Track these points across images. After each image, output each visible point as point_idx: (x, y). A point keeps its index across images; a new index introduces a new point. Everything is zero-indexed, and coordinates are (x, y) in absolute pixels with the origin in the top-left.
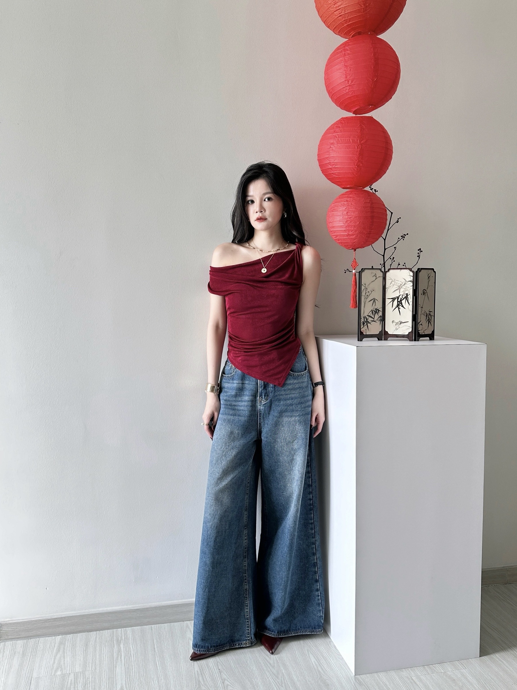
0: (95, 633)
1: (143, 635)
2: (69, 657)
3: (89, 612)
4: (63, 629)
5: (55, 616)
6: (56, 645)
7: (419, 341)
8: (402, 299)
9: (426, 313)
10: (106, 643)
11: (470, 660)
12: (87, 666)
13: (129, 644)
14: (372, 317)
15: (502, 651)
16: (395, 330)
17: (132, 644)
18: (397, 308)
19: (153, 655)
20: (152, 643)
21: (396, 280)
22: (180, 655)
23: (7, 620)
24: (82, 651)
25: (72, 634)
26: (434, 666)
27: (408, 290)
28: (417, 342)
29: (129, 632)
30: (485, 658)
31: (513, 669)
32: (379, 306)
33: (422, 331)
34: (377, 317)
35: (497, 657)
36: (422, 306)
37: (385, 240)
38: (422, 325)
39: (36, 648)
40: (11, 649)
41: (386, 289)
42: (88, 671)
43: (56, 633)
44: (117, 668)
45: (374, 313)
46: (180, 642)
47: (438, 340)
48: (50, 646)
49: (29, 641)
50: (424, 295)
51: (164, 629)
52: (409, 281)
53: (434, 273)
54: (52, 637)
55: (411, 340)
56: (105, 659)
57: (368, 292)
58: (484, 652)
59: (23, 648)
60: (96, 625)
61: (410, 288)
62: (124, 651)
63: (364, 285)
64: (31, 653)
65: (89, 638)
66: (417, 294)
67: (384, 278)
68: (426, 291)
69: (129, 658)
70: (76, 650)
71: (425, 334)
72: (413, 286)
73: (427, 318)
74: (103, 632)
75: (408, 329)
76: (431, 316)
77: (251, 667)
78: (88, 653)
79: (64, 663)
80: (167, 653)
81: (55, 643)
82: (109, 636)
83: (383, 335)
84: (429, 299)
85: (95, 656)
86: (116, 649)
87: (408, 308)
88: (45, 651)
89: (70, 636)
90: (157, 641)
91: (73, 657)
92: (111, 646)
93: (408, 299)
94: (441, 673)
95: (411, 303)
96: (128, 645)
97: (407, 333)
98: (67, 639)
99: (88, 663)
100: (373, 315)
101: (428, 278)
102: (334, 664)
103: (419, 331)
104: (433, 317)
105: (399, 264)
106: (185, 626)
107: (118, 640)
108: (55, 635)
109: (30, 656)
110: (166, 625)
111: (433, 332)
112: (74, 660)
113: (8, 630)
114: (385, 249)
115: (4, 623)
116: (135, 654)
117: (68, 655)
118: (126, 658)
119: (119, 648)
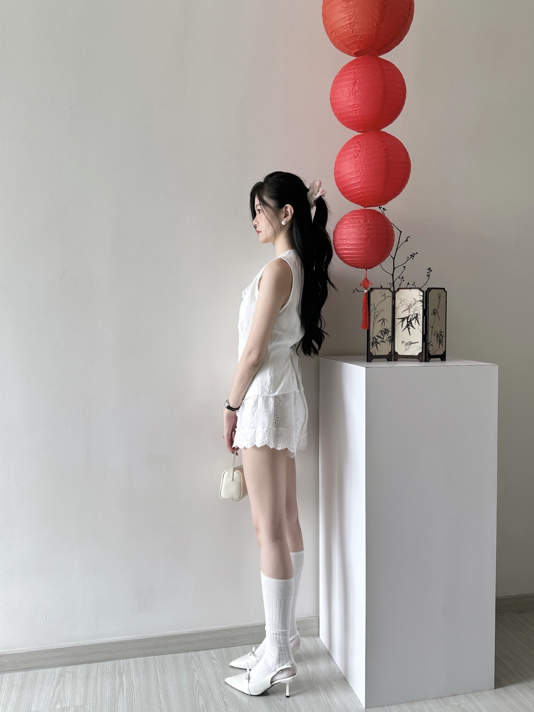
0: (97, 665)
1: (146, 666)
2: (69, 690)
3: (91, 643)
4: (63, 660)
5: (55, 646)
6: (56, 677)
7: (429, 362)
8: (412, 319)
9: (437, 334)
10: (108, 675)
11: (485, 692)
12: (88, 699)
14: (381, 338)
15: (517, 682)
16: (404, 351)
17: (135, 676)
18: (407, 328)
19: (157, 688)
20: (155, 675)
21: (406, 300)
22: (184, 687)
23: (6, 651)
24: (83, 683)
25: (72, 666)
26: (447, 699)
27: (417, 310)
28: (427, 363)
29: (131, 663)
30: (500, 690)
31: (529, 701)
32: (389, 326)
33: (434, 351)
34: (386, 337)
35: (513, 689)
36: (433, 326)
37: (394, 259)
38: (432, 345)
39: (35, 680)
40: (9, 682)
41: (396, 309)
42: (89, 704)
43: (57, 665)
44: (119, 701)
45: (383, 333)
47: (449, 360)
48: (50, 678)
49: (28, 673)
50: (434, 315)
51: (168, 660)
52: (419, 301)
53: (445, 293)
54: (52, 669)
55: (421, 361)
56: (107, 691)
57: (377, 312)
58: (499, 683)
59: (22, 680)
61: (420, 308)
62: (126, 684)
63: (373, 305)
64: (30, 686)
65: (90, 670)
66: (427, 313)
67: (394, 298)
68: (436, 310)
69: (132, 691)
70: (77, 682)
71: (436, 355)
72: (423, 305)
73: (438, 338)
74: (104, 664)
75: (418, 349)
76: (442, 336)
78: (89, 686)
79: (64, 696)
80: (171, 685)
81: (55, 676)
82: (111, 668)
83: (393, 357)
84: (440, 320)
85: (96, 689)
86: (118, 681)
87: (418, 328)
88: (44, 684)
89: (70, 668)
90: (161, 673)
91: (73, 690)
92: (113, 678)
93: (418, 319)
94: (455, 705)
95: (421, 323)
96: (130, 677)
97: (417, 354)
98: (68, 671)
99: (88, 697)
100: (382, 335)
101: (439, 298)
102: (344, 697)
103: (429, 352)
104: (444, 338)
105: (409, 284)
106: (189, 657)
107: (120, 672)
108: (55, 666)
109: (29, 689)
110: (170, 656)
111: (445, 353)
112: (75, 693)
113: (6, 661)
114: (394, 268)
115: (3, 654)
116: (138, 686)
117: (68, 688)
118: (128, 691)
119: (121, 680)
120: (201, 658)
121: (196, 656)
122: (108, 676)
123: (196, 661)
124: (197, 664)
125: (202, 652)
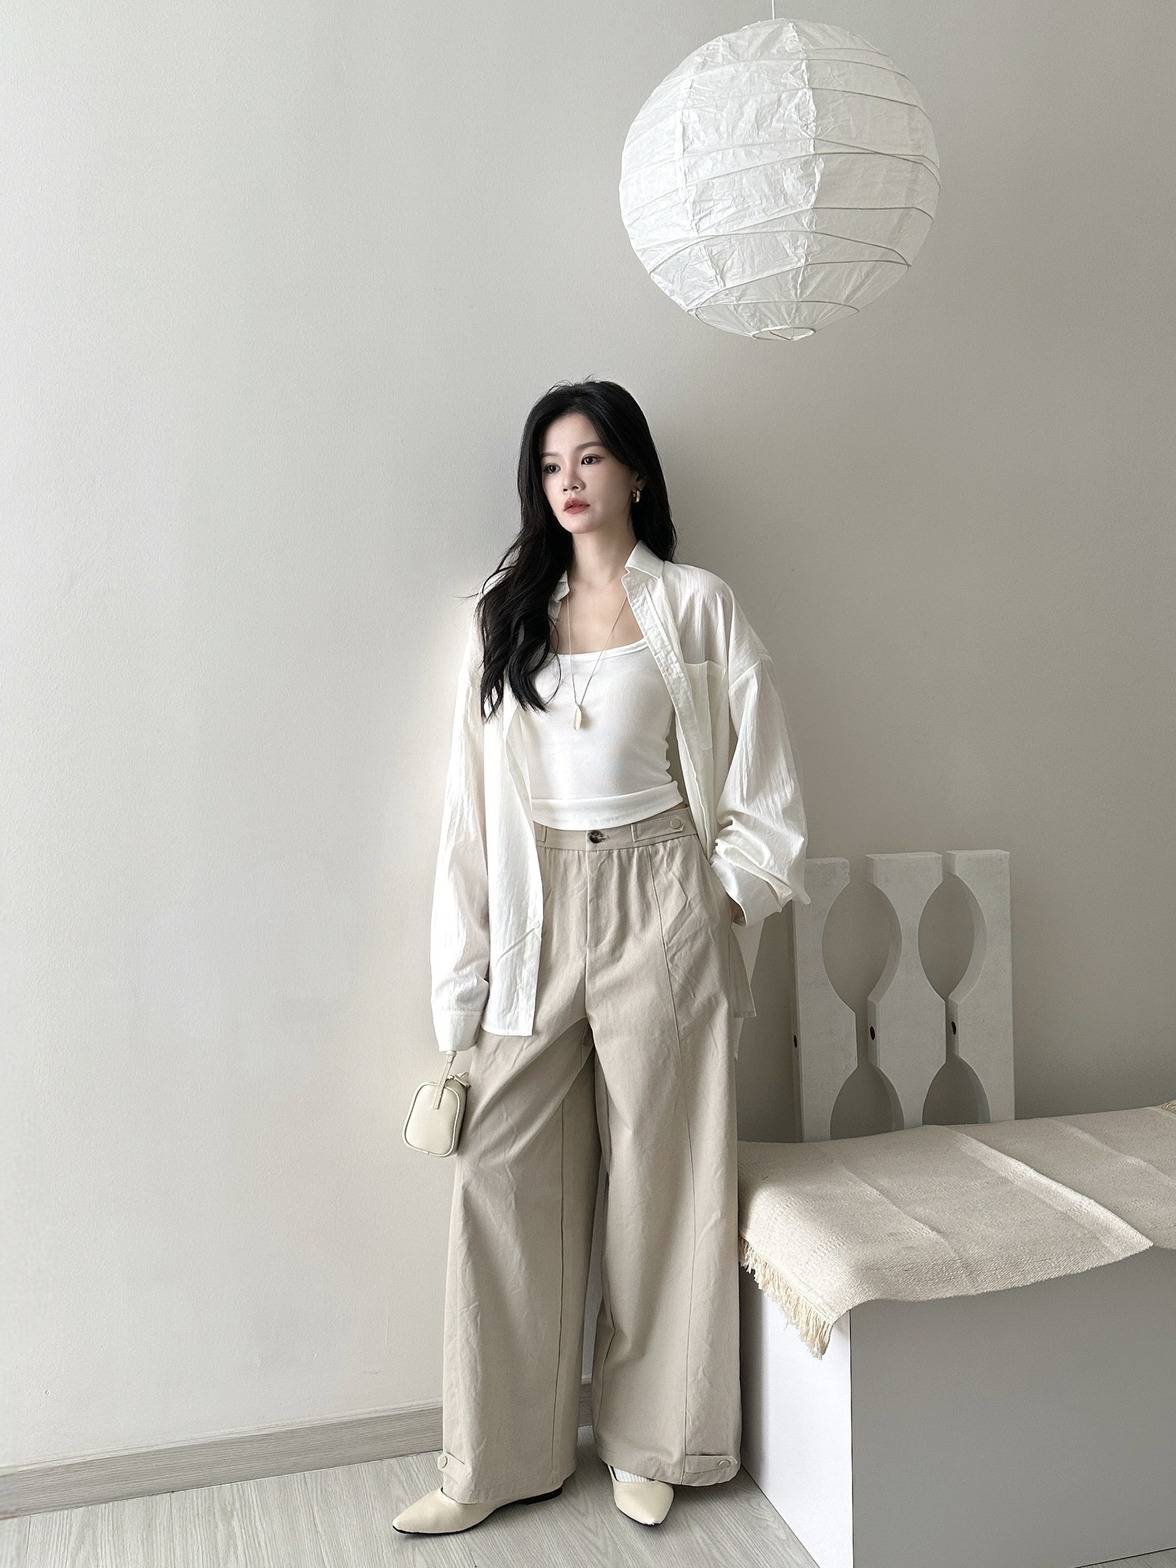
0: (168, 1499)
1: (285, 1495)
2: (108, 1558)
4: (85, 1492)
6: (74, 1530)
10: (196, 1518)
13: (253, 1518)
17: (260, 1519)
19: (315, 1543)
20: (308, 1513)
24: (139, 1540)
25: (112, 1503)
29: (249, 1490)
39: (24, 1540)
43: (71, 1502)
46: (378, 1507)
48: (60, 1533)
51: (336, 1479)
54: (62, 1513)
56: (197, 1555)
60: (168, 1478)
62: (242, 1536)
65: (153, 1512)
69: (257, 1552)
70: (125, 1538)
74: (186, 1497)
77: (552, 1557)
78: (155, 1545)
80: (348, 1536)
81: (71, 1527)
82: (203, 1502)
85: (172, 1551)
86: (221, 1531)
88: (47, 1547)
89: (105, 1508)
90: (321, 1509)
91: (118, 1556)
92: (210, 1526)
96: (250, 1521)
98: (100, 1515)
102: (750, 1541)
108: (69, 1506)
109: (13, 1560)
112: (122, 1561)
116: (270, 1541)
117: (105, 1553)
118: (249, 1552)
119: (228, 1529)
120: (412, 1471)
121: (401, 1468)
122: (197, 1523)
123: (403, 1478)
124: (405, 1484)
125: (414, 1457)
